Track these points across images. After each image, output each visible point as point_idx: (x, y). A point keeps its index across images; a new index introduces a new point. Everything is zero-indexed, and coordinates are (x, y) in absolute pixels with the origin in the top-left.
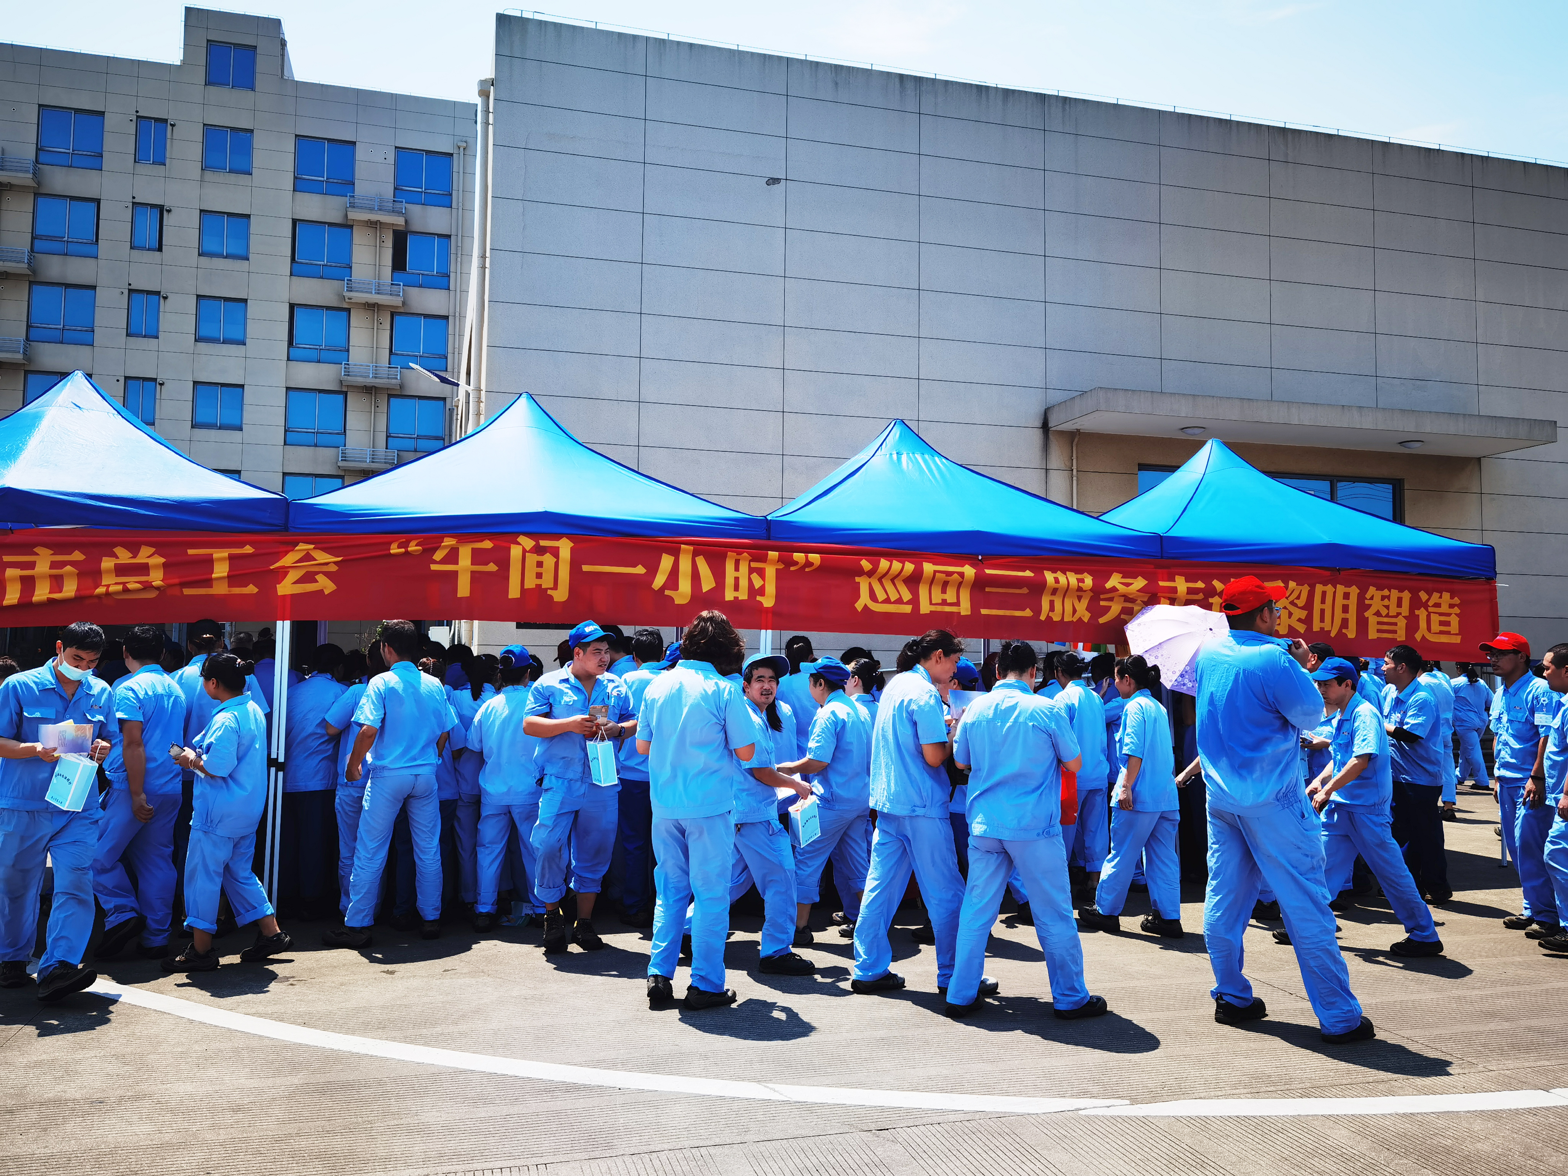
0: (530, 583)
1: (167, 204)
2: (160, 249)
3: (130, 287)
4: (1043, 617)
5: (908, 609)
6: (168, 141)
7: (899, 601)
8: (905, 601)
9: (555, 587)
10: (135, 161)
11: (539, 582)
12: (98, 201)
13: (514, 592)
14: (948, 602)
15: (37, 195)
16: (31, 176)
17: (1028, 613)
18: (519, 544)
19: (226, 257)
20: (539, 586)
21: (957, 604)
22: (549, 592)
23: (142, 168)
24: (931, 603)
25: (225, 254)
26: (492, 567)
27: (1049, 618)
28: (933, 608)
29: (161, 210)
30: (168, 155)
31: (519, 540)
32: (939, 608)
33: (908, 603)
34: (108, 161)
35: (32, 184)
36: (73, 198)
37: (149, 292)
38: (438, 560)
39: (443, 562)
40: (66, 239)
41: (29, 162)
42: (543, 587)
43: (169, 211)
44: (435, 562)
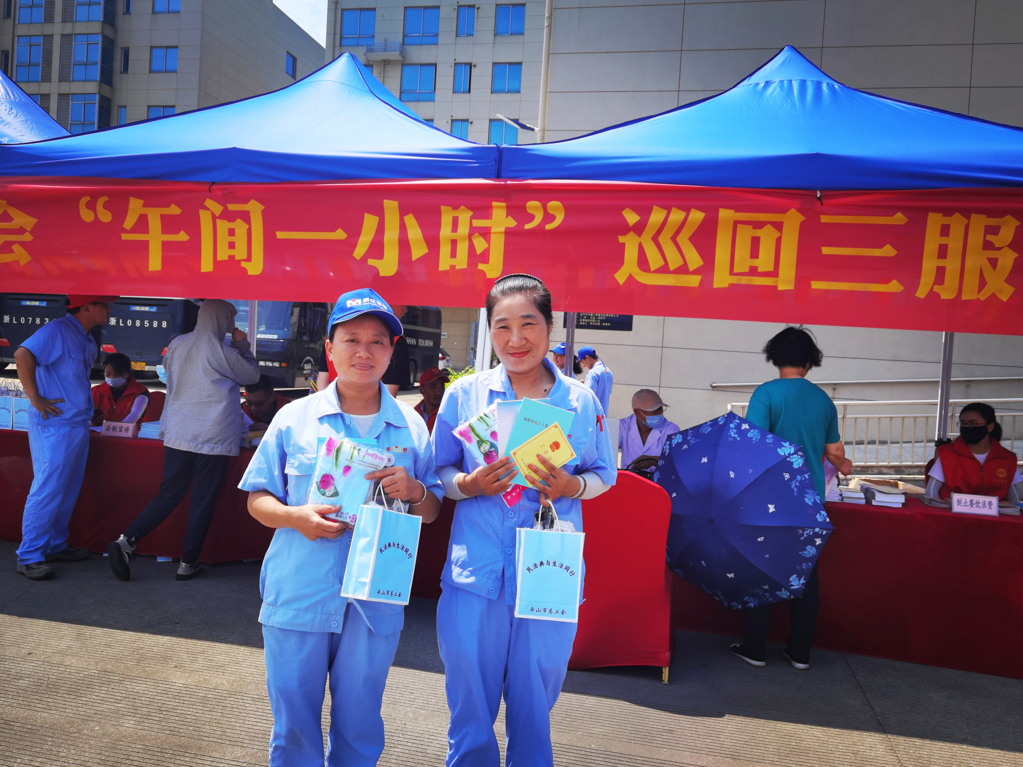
0: (223, 255)
1: (474, 62)
2: (469, 92)
3: (453, 118)
4: (921, 293)
5: (694, 281)
6: (475, 20)
7: (683, 270)
8: (691, 270)
9: (249, 259)
10: (456, 36)
11: (232, 252)
12: (435, 65)
13: (207, 266)
14: (759, 270)
15: (403, 65)
16: (398, 53)
17: (894, 286)
18: (208, 209)
19: (507, 92)
20: (232, 257)
21: (775, 274)
22: (243, 264)
23: (461, 40)
24: (732, 273)
25: (507, 90)
26: (183, 236)
27: (932, 295)
28: (734, 280)
29: (470, 66)
30: (475, 29)
31: (206, 204)
32: (744, 280)
33: (695, 272)
34: (442, 39)
35: (400, 58)
36: (422, 65)
37: (463, 121)
38: (128, 229)
39: (134, 230)
40: (418, 91)
41: (398, 44)
42: (237, 258)
43: (475, 66)
44: (126, 231)
